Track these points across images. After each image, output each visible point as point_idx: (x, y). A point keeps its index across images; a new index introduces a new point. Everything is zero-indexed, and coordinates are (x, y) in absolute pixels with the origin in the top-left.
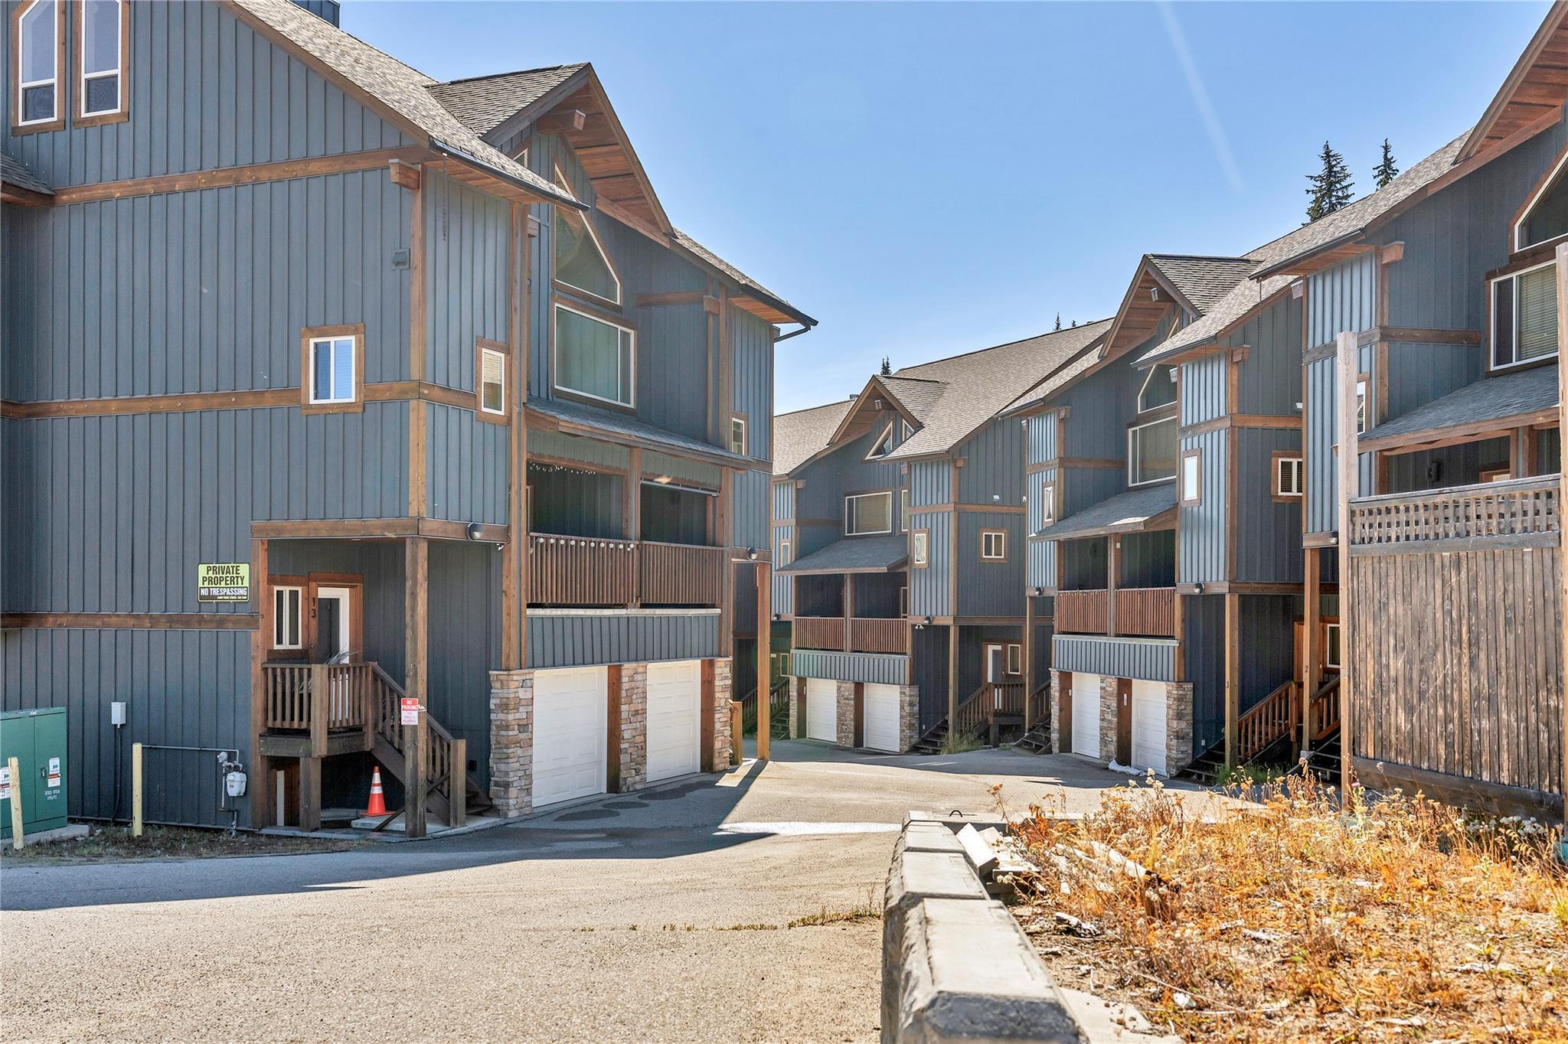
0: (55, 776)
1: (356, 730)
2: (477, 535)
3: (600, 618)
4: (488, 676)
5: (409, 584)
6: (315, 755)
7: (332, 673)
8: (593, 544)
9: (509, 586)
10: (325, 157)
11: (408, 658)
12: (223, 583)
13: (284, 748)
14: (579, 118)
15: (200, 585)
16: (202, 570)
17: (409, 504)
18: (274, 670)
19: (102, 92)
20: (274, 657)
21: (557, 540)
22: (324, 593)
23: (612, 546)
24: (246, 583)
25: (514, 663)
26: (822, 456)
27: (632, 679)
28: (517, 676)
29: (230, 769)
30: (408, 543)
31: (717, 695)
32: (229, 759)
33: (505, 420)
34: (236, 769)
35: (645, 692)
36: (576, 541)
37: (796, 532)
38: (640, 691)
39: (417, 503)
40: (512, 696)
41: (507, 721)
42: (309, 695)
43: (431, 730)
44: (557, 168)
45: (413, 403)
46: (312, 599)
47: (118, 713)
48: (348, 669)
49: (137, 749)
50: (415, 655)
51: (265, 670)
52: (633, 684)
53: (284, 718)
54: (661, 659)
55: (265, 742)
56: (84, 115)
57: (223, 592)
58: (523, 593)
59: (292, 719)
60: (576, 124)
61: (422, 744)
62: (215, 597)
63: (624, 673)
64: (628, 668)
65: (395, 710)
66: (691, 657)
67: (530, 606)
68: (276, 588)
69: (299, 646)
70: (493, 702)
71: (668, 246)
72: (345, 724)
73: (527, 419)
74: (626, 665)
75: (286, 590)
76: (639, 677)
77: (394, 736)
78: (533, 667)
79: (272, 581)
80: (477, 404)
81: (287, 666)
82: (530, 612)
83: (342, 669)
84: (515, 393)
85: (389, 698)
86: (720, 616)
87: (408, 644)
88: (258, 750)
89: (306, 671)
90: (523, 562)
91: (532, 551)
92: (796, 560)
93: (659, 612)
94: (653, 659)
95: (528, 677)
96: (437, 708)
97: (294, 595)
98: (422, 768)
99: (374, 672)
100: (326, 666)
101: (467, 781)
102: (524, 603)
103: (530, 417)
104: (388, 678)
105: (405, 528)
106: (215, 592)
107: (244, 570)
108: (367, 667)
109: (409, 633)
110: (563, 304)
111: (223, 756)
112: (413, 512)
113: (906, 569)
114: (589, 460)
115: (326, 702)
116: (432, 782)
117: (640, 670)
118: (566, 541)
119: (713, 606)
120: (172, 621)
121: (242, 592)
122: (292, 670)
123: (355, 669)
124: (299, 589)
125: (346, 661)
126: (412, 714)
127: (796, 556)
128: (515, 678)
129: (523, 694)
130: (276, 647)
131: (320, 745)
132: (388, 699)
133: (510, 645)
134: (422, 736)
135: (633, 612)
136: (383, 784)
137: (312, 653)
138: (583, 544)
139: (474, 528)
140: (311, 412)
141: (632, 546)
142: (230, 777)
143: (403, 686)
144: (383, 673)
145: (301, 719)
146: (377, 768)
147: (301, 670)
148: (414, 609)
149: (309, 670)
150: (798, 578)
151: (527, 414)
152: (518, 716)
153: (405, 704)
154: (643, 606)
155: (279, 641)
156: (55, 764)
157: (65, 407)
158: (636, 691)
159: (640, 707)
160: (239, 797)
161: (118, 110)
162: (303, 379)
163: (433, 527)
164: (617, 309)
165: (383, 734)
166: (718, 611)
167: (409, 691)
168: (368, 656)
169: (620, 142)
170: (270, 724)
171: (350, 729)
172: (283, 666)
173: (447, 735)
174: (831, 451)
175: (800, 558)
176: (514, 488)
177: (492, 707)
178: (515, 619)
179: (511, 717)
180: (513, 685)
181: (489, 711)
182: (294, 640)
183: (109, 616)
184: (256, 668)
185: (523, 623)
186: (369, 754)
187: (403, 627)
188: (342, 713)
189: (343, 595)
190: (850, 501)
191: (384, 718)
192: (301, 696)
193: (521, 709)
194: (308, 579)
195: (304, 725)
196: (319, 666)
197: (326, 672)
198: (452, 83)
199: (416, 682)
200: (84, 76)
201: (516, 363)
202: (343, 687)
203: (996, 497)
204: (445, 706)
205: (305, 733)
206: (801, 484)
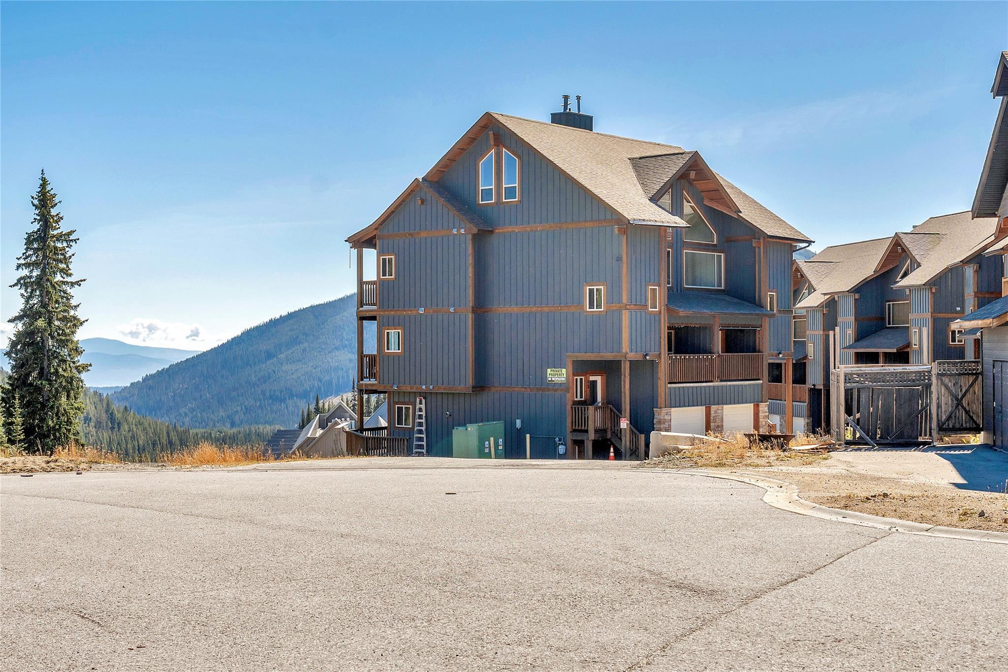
0: (501, 445)
1: (604, 431)
2: (648, 358)
3: (701, 387)
4: (653, 410)
5: (623, 377)
6: (590, 439)
7: (596, 409)
8: (696, 357)
9: (660, 376)
10: (592, 220)
11: (623, 404)
12: (556, 376)
13: (579, 437)
14: (693, 175)
15: (548, 376)
16: (549, 370)
17: (623, 348)
18: (575, 408)
19: (511, 192)
20: (575, 403)
21: (681, 357)
22: (592, 378)
23: (705, 357)
24: (565, 376)
25: (663, 405)
26: (870, 279)
27: (716, 412)
28: (664, 410)
29: (559, 444)
30: (622, 362)
31: (761, 420)
32: (559, 441)
33: (659, 312)
34: (562, 444)
35: (722, 418)
36: (689, 356)
37: (855, 325)
38: (720, 417)
39: (625, 347)
40: (662, 418)
41: (660, 428)
42: (588, 417)
43: (631, 431)
44: (684, 192)
45: (624, 311)
46: (587, 381)
47: (518, 424)
48: (601, 407)
49: (528, 436)
50: (625, 403)
51: (572, 408)
52: (716, 414)
53: (579, 426)
54: (730, 403)
55: (572, 434)
56: (504, 201)
57: (556, 379)
58: (667, 379)
59: (582, 426)
60: (691, 177)
61: (628, 436)
62: (554, 381)
63: (712, 410)
64: (714, 408)
65: (618, 424)
66: (746, 402)
67: (669, 383)
68: (575, 378)
69: (583, 399)
70: (655, 420)
71: (737, 217)
72: (600, 428)
73: (667, 310)
74: (713, 406)
75: (579, 378)
76: (720, 411)
77: (618, 433)
78: (671, 407)
79: (574, 375)
80: (647, 309)
81: (580, 406)
82: (669, 385)
83: (599, 408)
84: (662, 301)
85: (616, 420)
86: (762, 384)
87: (623, 399)
88: (569, 437)
89: (586, 408)
90: (666, 367)
91: (670, 362)
92: (855, 342)
93: (729, 383)
94: (726, 404)
95: (669, 411)
96: (633, 422)
97: (581, 379)
98: (628, 443)
99: (610, 409)
100: (594, 407)
101: (645, 450)
102: (667, 383)
103: (669, 310)
104: (616, 411)
105: (622, 357)
106: (553, 379)
107: (564, 371)
108: (608, 407)
109: (623, 394)
110: (688, 250)
111: (557, 439)
112: (624, 351)
113: (908, 349)
114: (694, 323)
115: (594, 419)
116: (632, 451)
117: (720, 408)
118: (684, 357)
119: (759, 380)
120: (538, 390)
121: (564, 379)
122: (581, 408)
123: (604, 407)
124: (583, 378)
125: (600, 405)
126: (624, 424)
127: (855, 339)
128: (663, 411)
129: (666, 417)
130: (576, 399)
131: (592, 436)
132: (616, 418)
133: (661, 398)
134: (628, 432)
135: (717, 384)
136: (614, 452)
137: (588, 402)
138: (692, 357)
139: (646, 355)
140: (588, 314)
141: (715, 356)
142: (560, 447)
143: (621, 414)
144: (614, 409)
145: (585, 426)
146: (612, 446)
147: (585, 408)
148: (625, 386)
149: (588, 408)
150: (855, 353)
151: (667, 309)
152: (664, 426)
153: (622, 420)
154: (721, 381)
155: (577, 397)
156: (501, 440)
157: (498, 309)
158: (718, 417)
159: (720, 424)
160: (563, 454)
161: (517, 200)
162: (585, 302)
163: (632, 356)
164: (715, 245)
165: (614, 432)
166: (762, 381)
167: (623, 416)
168: (609, 403)
169: (712, 179)
170: (574, 428)
171: (601, 430)
172: (578, 406)
173: (637, 433)
174: (876, 276)
175: (858, 341)
176: (662, 338)
177: (655, 422)
178: (663, 389)
179: (662, 426)
180: (663, 414)
181: (653, 424)
182: (581, 397)
183: (515, 387)
184: (569, 407)
185: (667, 390)
186: (609, 440)
187: (621, 392)
188: (599, 424)
189: (598, 379)
190: (889, 305)
191: (614, 427)
192: (585, 417)
193: (666, 423)
194: (586, 373)
195: (586, 428)
196: (591, 407)
197: (594, 409)
198: (640, 158)
199: (625, 412)
200: (504, 186)
201: (662, 291)
202: (599, 414)
203: (958, 309)
204: (637, 422)
205: (586, 431)
206: (857, 296)
